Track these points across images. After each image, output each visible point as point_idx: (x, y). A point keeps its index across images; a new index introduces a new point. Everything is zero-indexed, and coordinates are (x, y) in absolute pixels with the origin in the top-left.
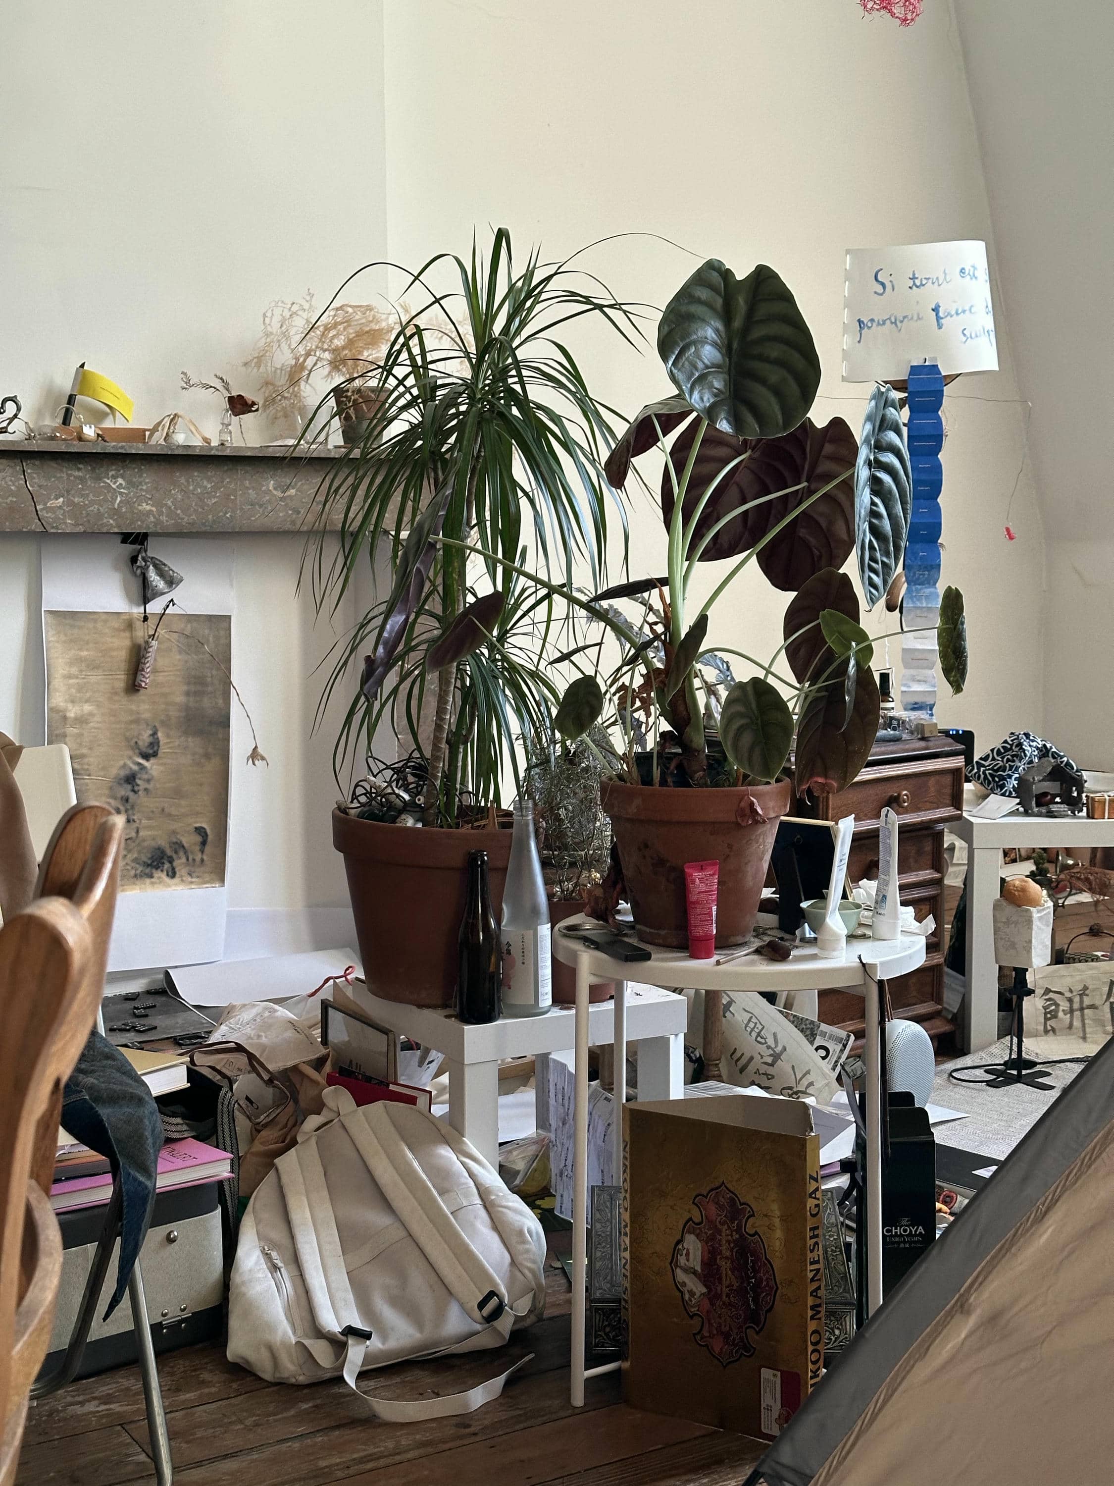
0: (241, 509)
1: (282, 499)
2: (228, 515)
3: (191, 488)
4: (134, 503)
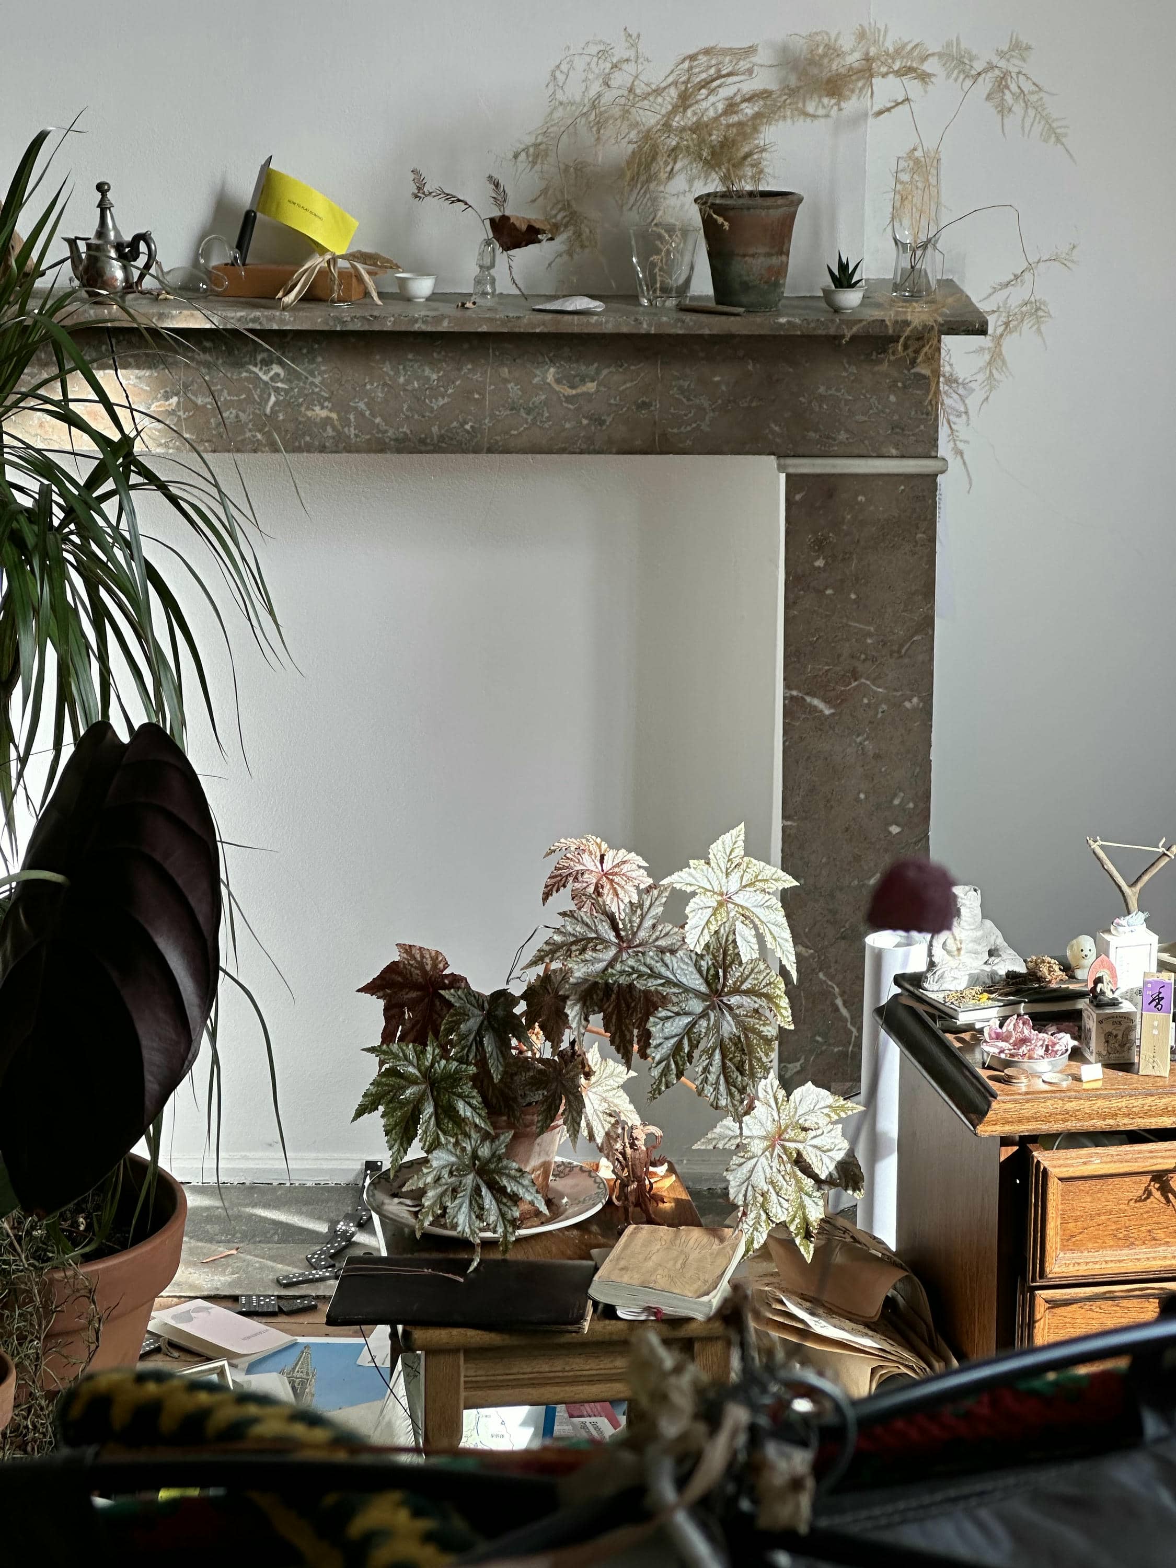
0: (493, 416)
1: (569, 399)
2: (468, 427)
3: (402, 380)
4: (300, 405)
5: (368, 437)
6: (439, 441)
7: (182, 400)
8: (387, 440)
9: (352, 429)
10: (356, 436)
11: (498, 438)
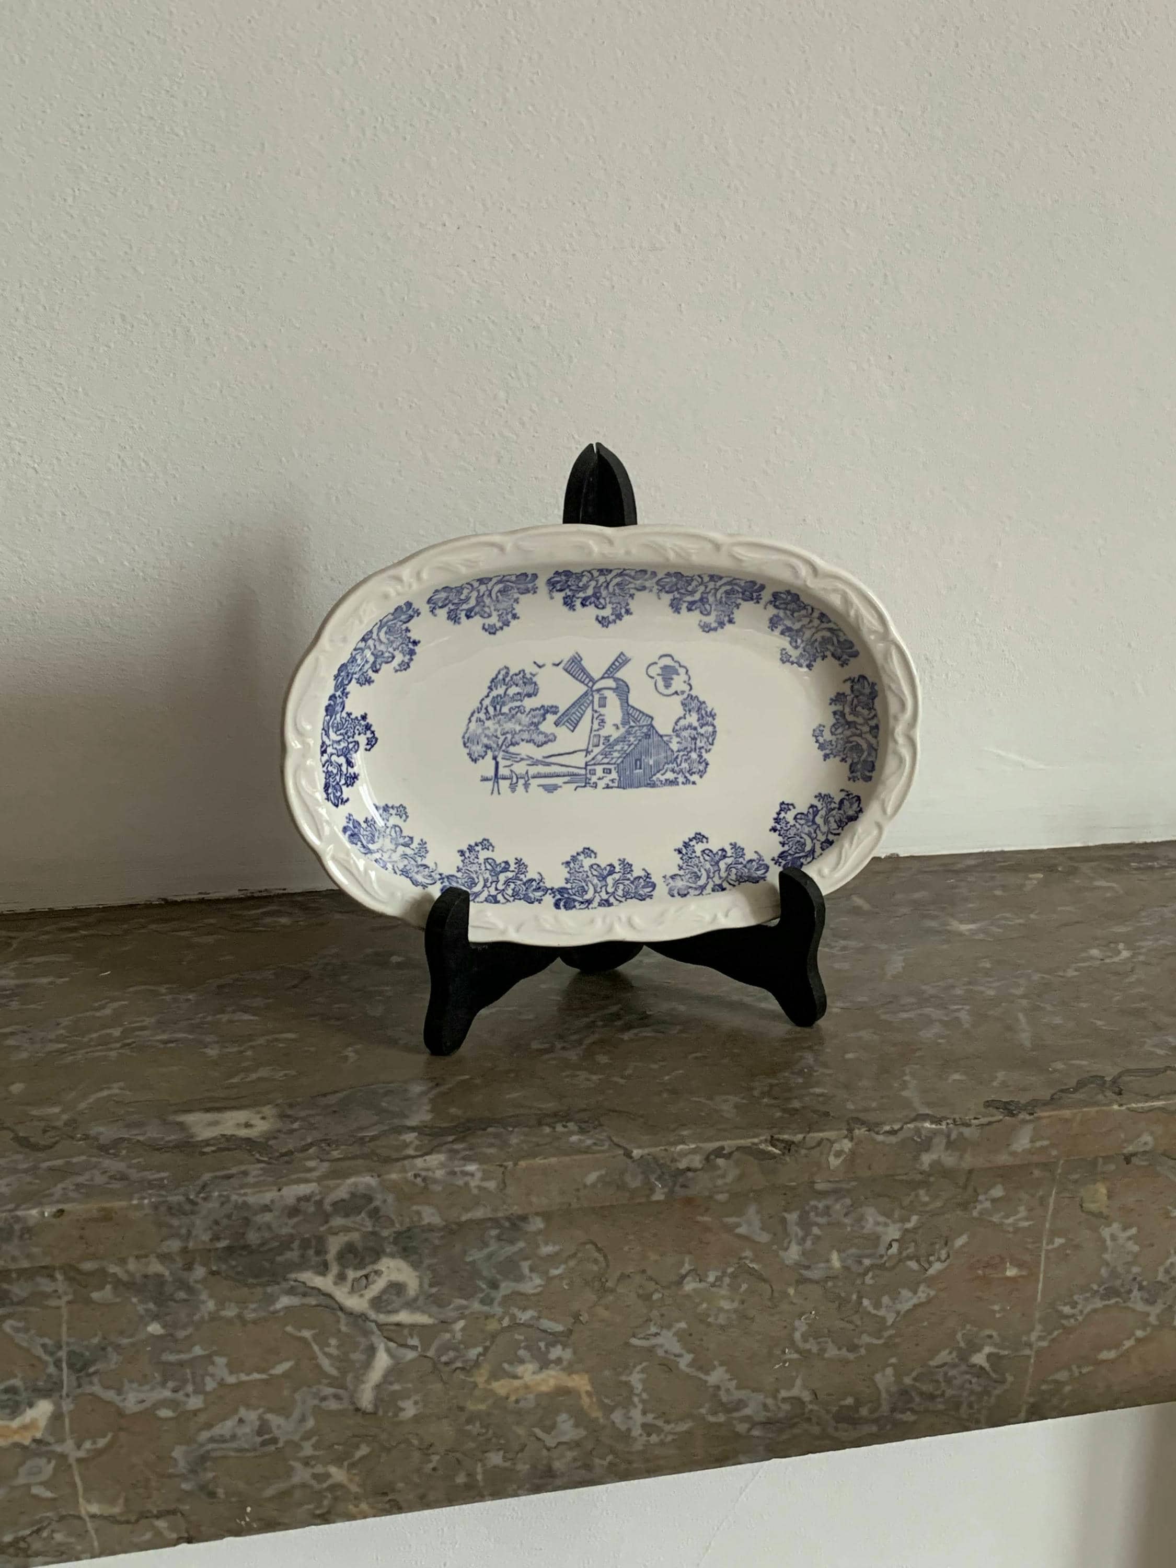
5: (683, 1427)
6: (893, 1410)
7: (67, 1406)
8: (742, 1428)
9: (636, 1413)
10: (648, 1429)
11: (1062, 1376)
